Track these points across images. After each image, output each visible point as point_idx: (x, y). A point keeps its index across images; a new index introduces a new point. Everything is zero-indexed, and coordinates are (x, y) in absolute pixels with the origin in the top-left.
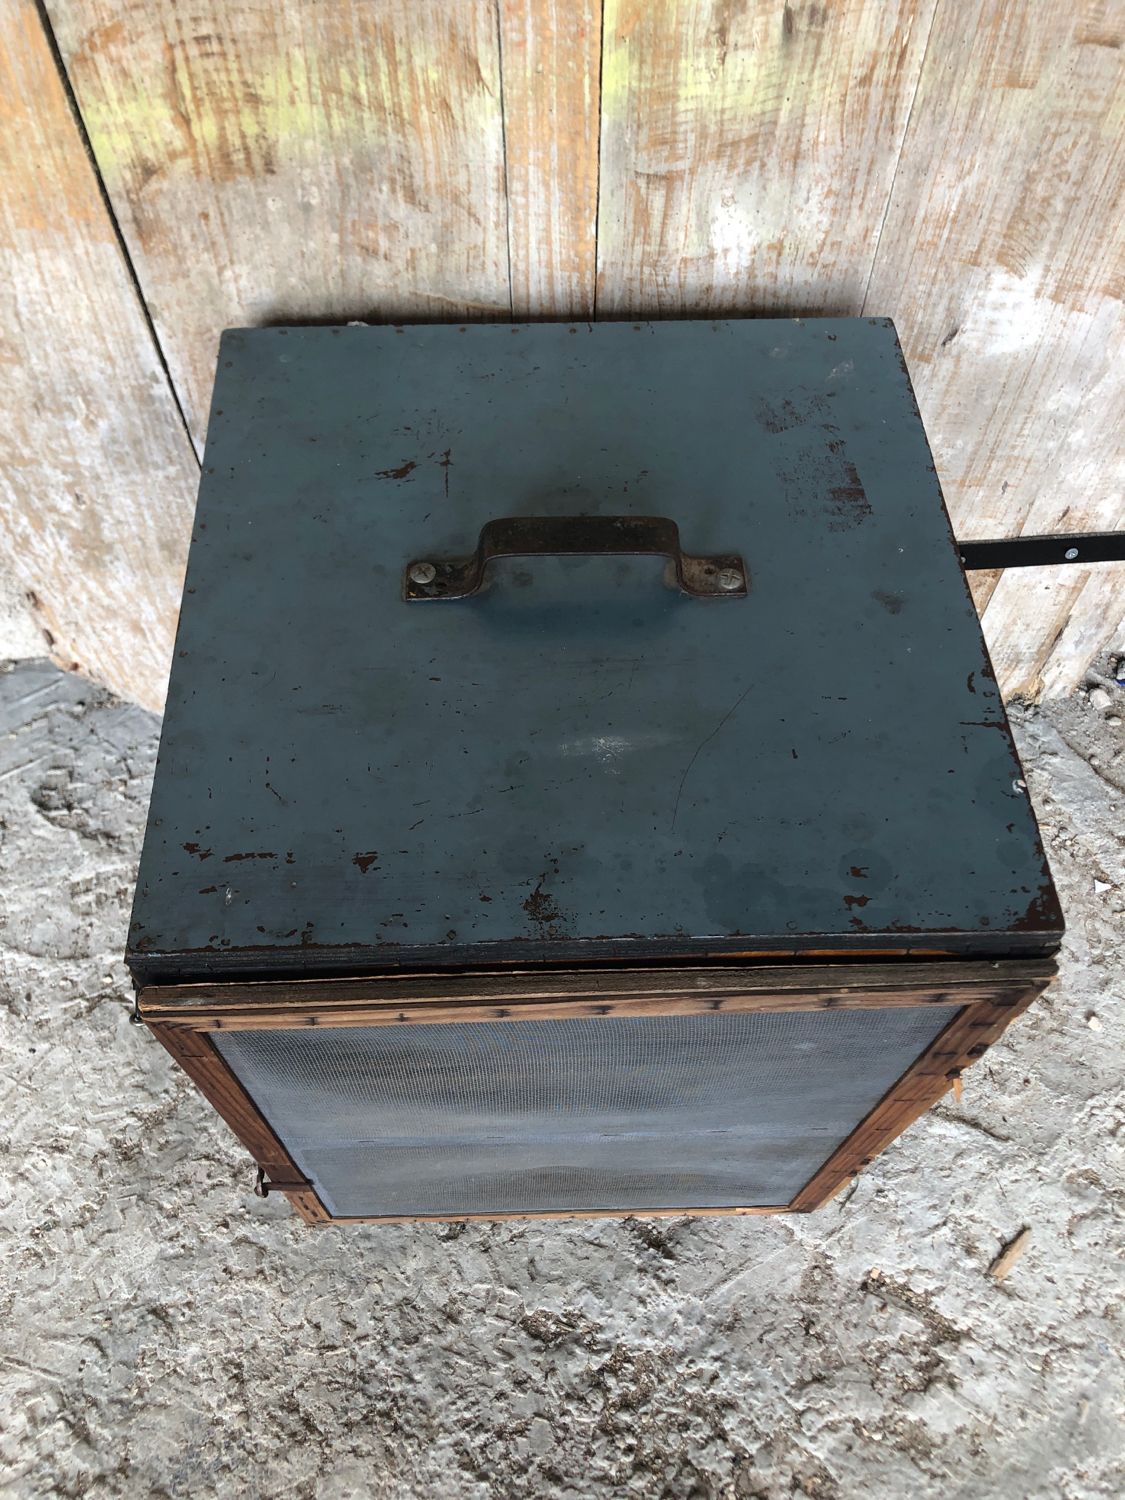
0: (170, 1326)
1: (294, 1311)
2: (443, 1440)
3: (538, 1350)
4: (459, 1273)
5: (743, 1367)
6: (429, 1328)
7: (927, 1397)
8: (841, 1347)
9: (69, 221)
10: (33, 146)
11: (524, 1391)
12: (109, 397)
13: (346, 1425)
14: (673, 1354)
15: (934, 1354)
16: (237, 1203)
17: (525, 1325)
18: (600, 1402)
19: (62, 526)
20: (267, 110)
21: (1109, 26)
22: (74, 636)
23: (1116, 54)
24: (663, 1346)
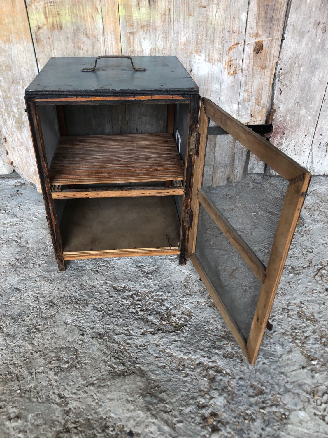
0: (20, 291)
2: (90, 306)
3: (116, 291)
4: (96, 279)
6: (88, 288)
9: (24, 38)
10: (19, 22)
11: (112, 298)
12: (27, 81)
13: (65, 304)
14: (151, 292)
16: (40, 270)
17: (113, 287)
18: (132, 300)
19: (14, 116)
20: (61, 17)
21: (203, 4)
22: (13, 152)
23: (206, 9)
24: (148, 290)
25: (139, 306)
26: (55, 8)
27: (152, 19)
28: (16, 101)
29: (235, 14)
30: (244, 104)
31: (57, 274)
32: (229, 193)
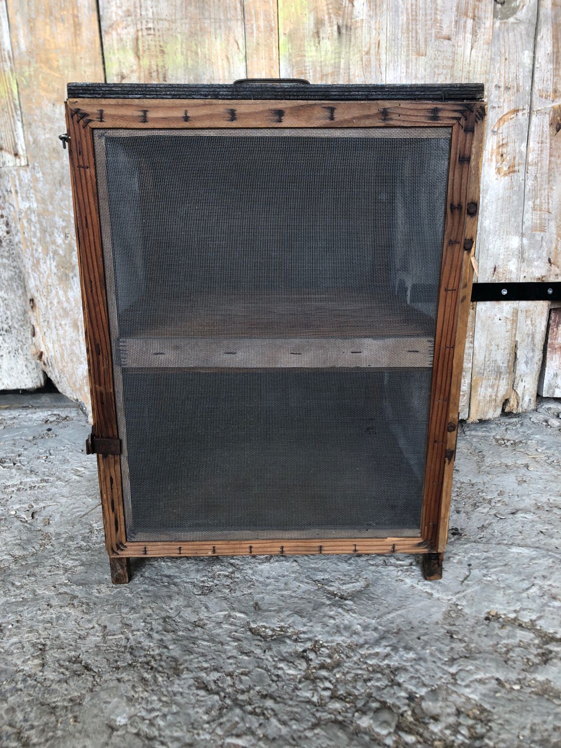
1: (90, 621)
2: (185, 675)
3: (259, 640)
4: (206, 608)
5: (408, 648)
6: (182, 629)
7: (548, 666)
8: (477, 643)
10: (85, 64)
11: (249, 656)
13: (116, 668)
14: (356, 645)
15: (547, 649)
16: (64, 579)
17: (251, 630)
18: (304, 665)
19: (55, 253)
20: (166, 56)
21: (445, 32)
22: (45, 330)
23: (451, 42)
24: (349, 641)
25: (328, 685)
26: (155, 41)
27: (342, 61)
28: (63, 221)
29: (509, 53)
30: (533, 236)
31: (106, 590)
32: (508, 437)
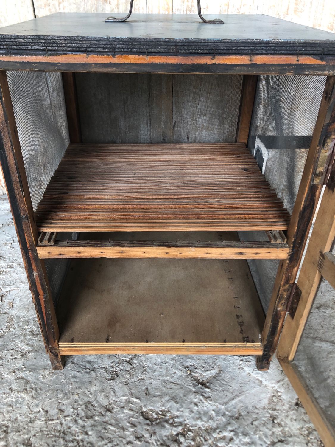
1: (37, 406)
3: (148, 424)
4: (114, 392)
5: (245, 434)
6: (98, 414)
11: (140, 441)
14: (211, 429)
16: (21, 364)
17: (142, 414)
24: (206, 425)
31: (48, 376)
